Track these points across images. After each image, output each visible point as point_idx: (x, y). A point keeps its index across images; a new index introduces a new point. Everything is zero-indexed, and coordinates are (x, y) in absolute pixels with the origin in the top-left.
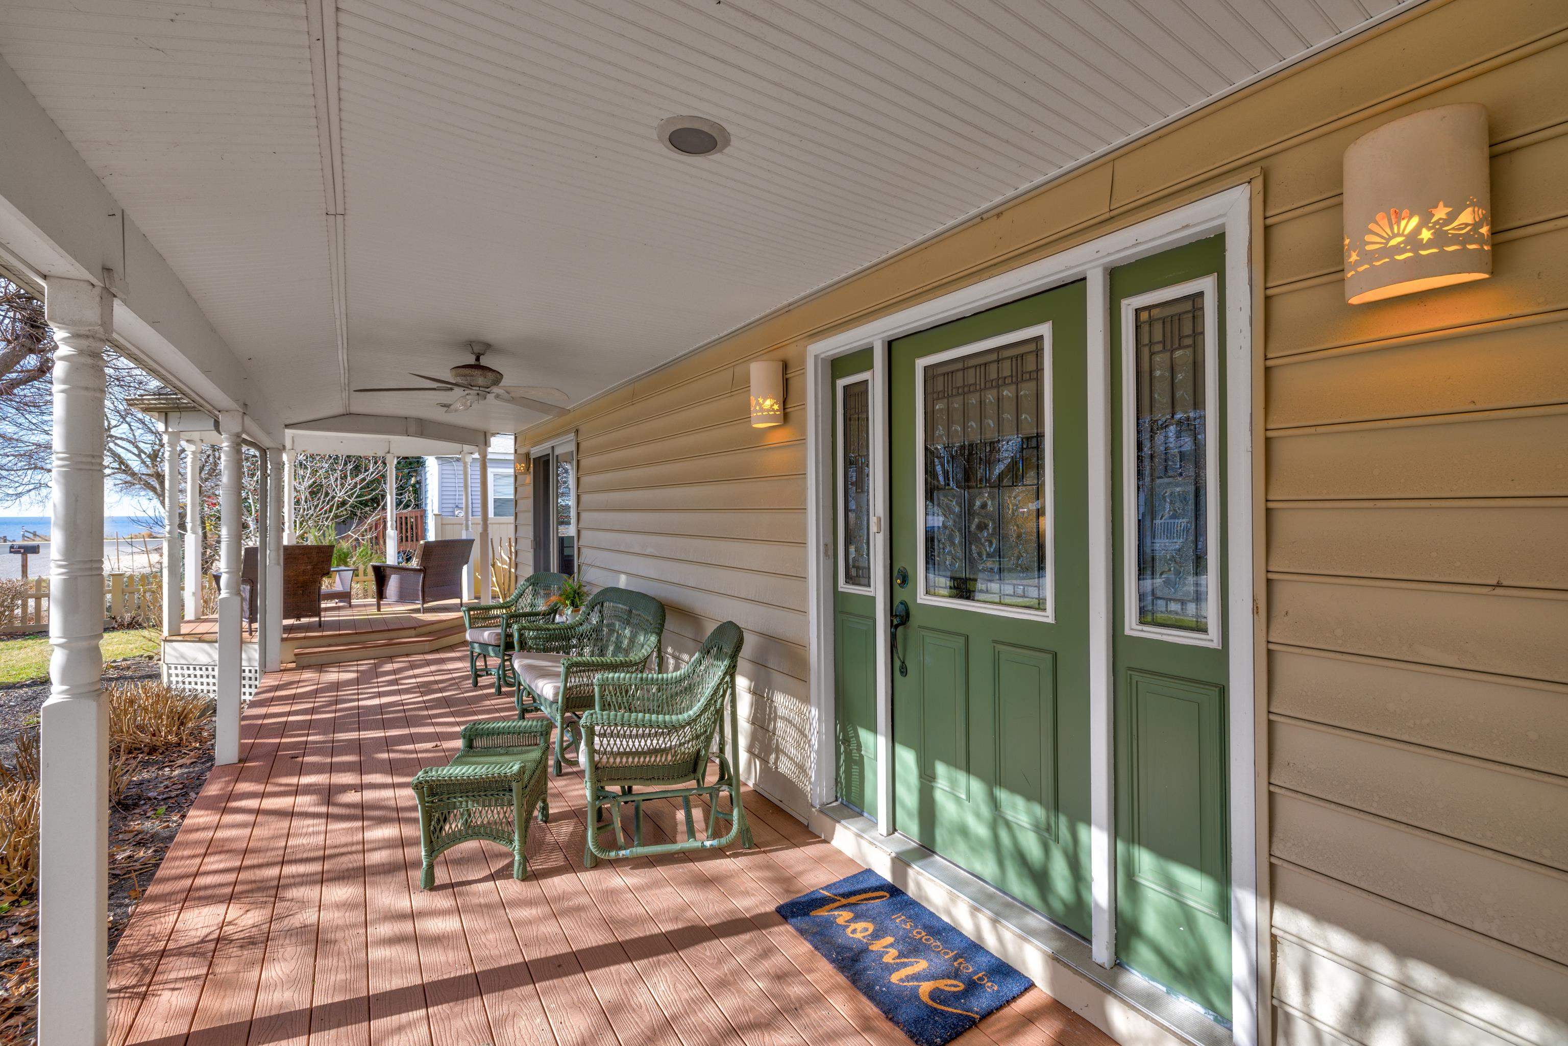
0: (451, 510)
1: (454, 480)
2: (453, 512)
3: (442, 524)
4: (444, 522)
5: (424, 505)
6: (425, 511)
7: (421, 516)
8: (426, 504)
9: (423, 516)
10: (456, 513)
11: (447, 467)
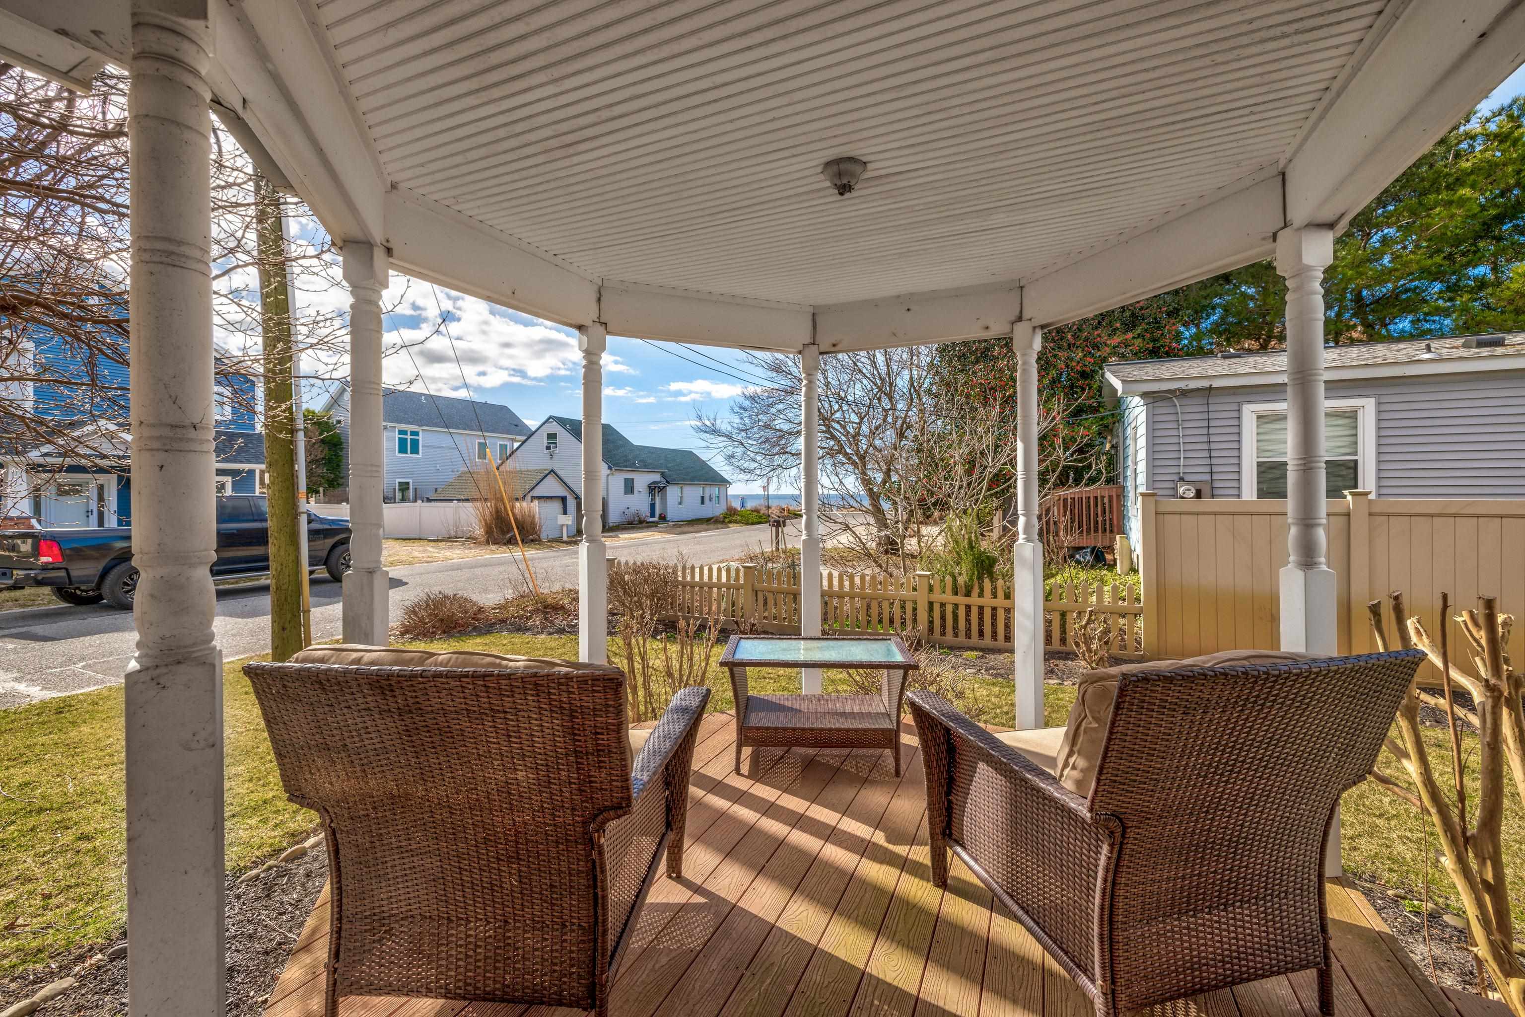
0: (1171, 485)
1: (1175, 433)
2: (1175, 489)
3: (1157, 513)
4: (1161, 509)
5: (1121, 480)
6: (1124, 488)
7: (1118, 496)
8: (1125, 477)
9: (1121, 494)
10: (1181, 490)
11: (1163, 409)
